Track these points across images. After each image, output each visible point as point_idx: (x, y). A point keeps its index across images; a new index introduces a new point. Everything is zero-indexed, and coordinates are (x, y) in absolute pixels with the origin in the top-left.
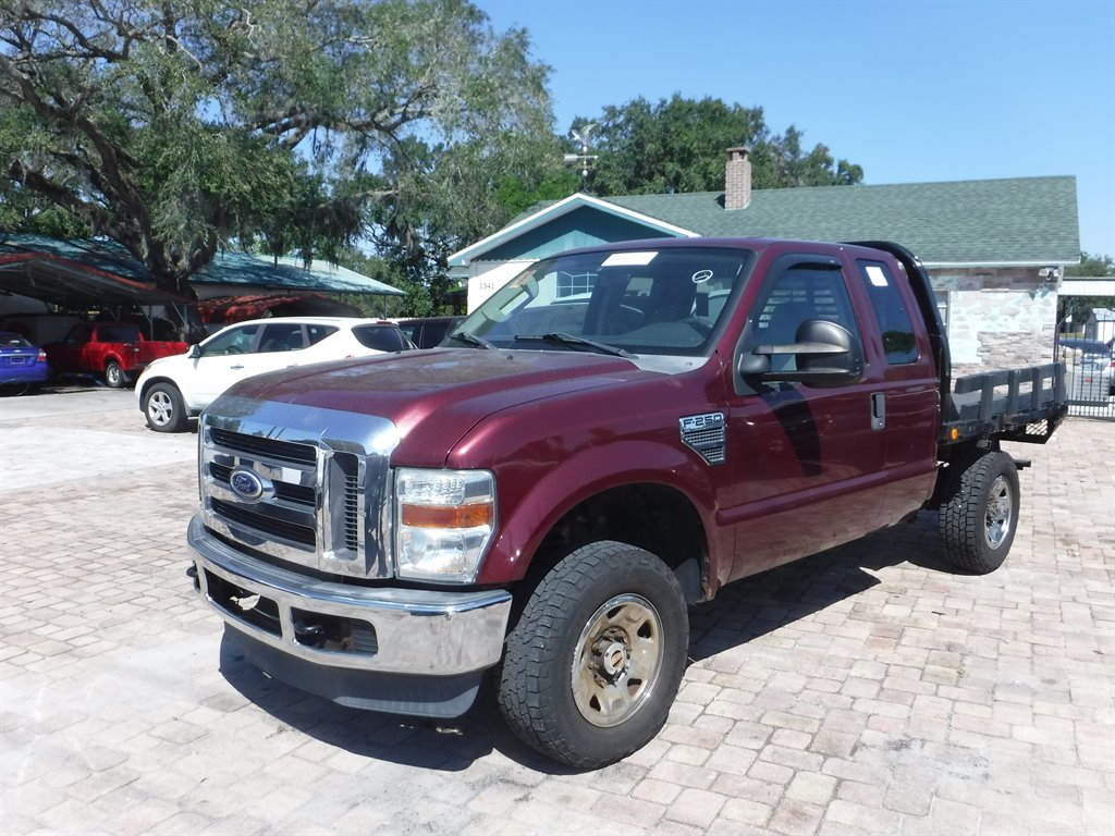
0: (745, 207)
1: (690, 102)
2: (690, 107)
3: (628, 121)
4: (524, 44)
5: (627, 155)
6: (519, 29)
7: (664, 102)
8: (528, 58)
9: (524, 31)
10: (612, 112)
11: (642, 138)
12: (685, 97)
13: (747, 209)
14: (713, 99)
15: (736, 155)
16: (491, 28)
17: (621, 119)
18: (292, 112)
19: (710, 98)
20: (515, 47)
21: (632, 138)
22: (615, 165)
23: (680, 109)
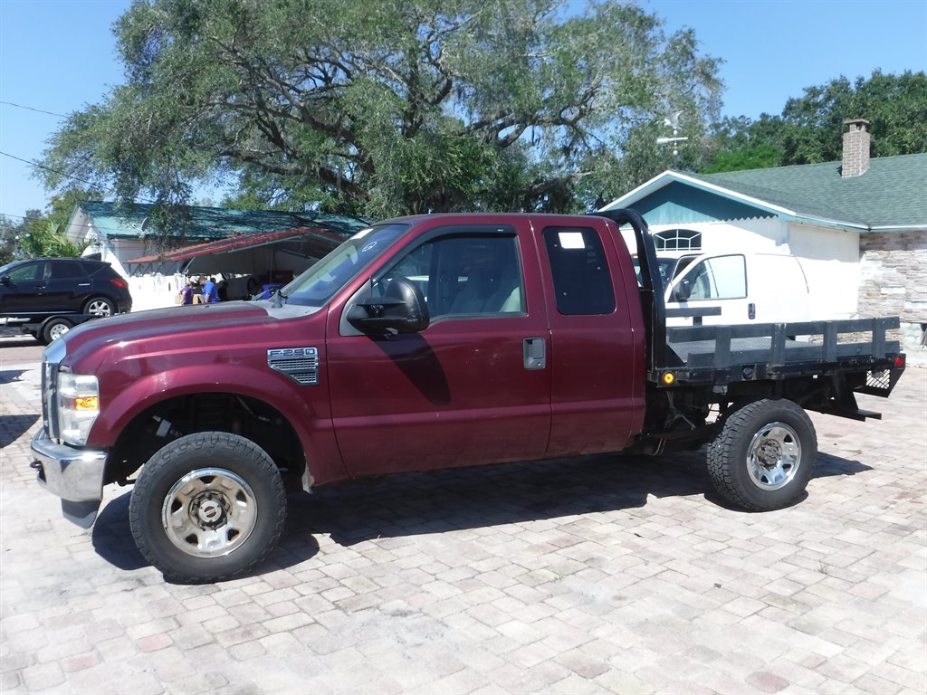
0: (860, 174)
1: (891, 77)
2: (889, 82)
3: (828, 99)
4: (692, 43)
5: (825, 130)
6: (685, 30)
7: (862, 79)
8: (696, 54)
9: (690, 32)
10: (813, 92)
11: (839, 114)
12: (885, 73)
13: (861, 176)
14: (914, 73)
15: (853, 127)
16: (662, 32)
17: (821, 97)
18: (503, 115)
19: (910, 72)
20: (684, 46)
21: (830, 114)
22: (813, 139)
23: (878, 85)
